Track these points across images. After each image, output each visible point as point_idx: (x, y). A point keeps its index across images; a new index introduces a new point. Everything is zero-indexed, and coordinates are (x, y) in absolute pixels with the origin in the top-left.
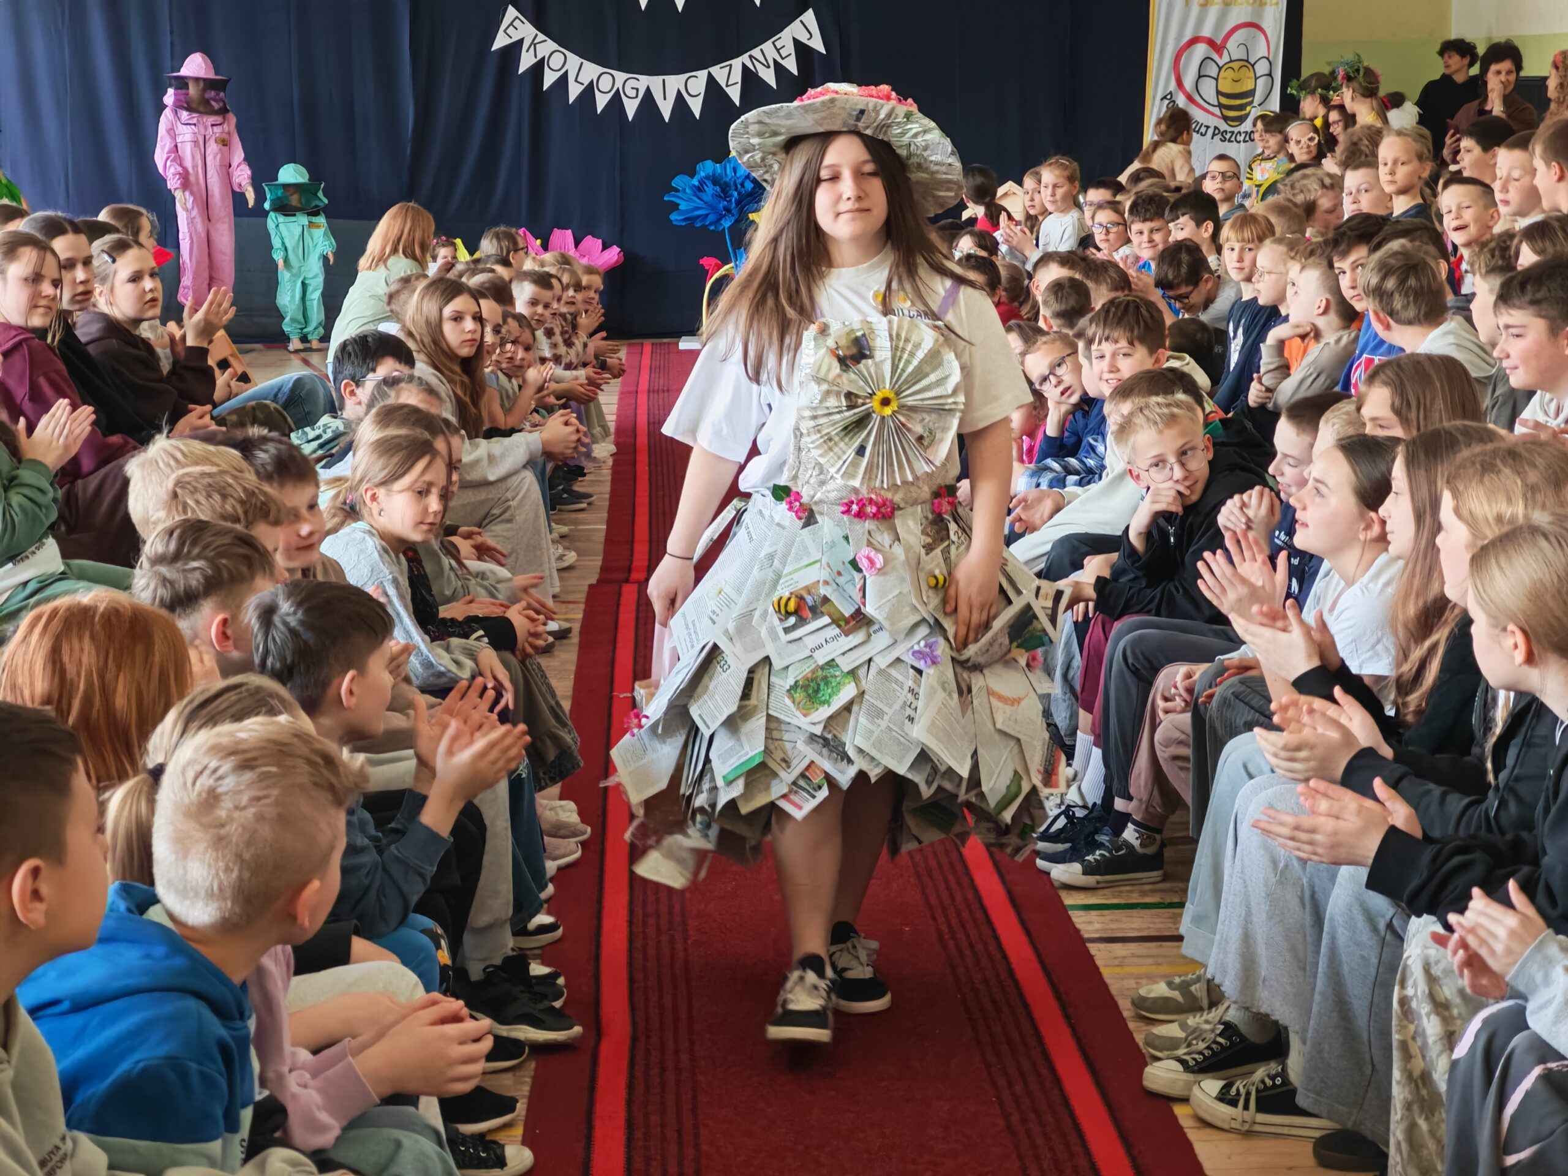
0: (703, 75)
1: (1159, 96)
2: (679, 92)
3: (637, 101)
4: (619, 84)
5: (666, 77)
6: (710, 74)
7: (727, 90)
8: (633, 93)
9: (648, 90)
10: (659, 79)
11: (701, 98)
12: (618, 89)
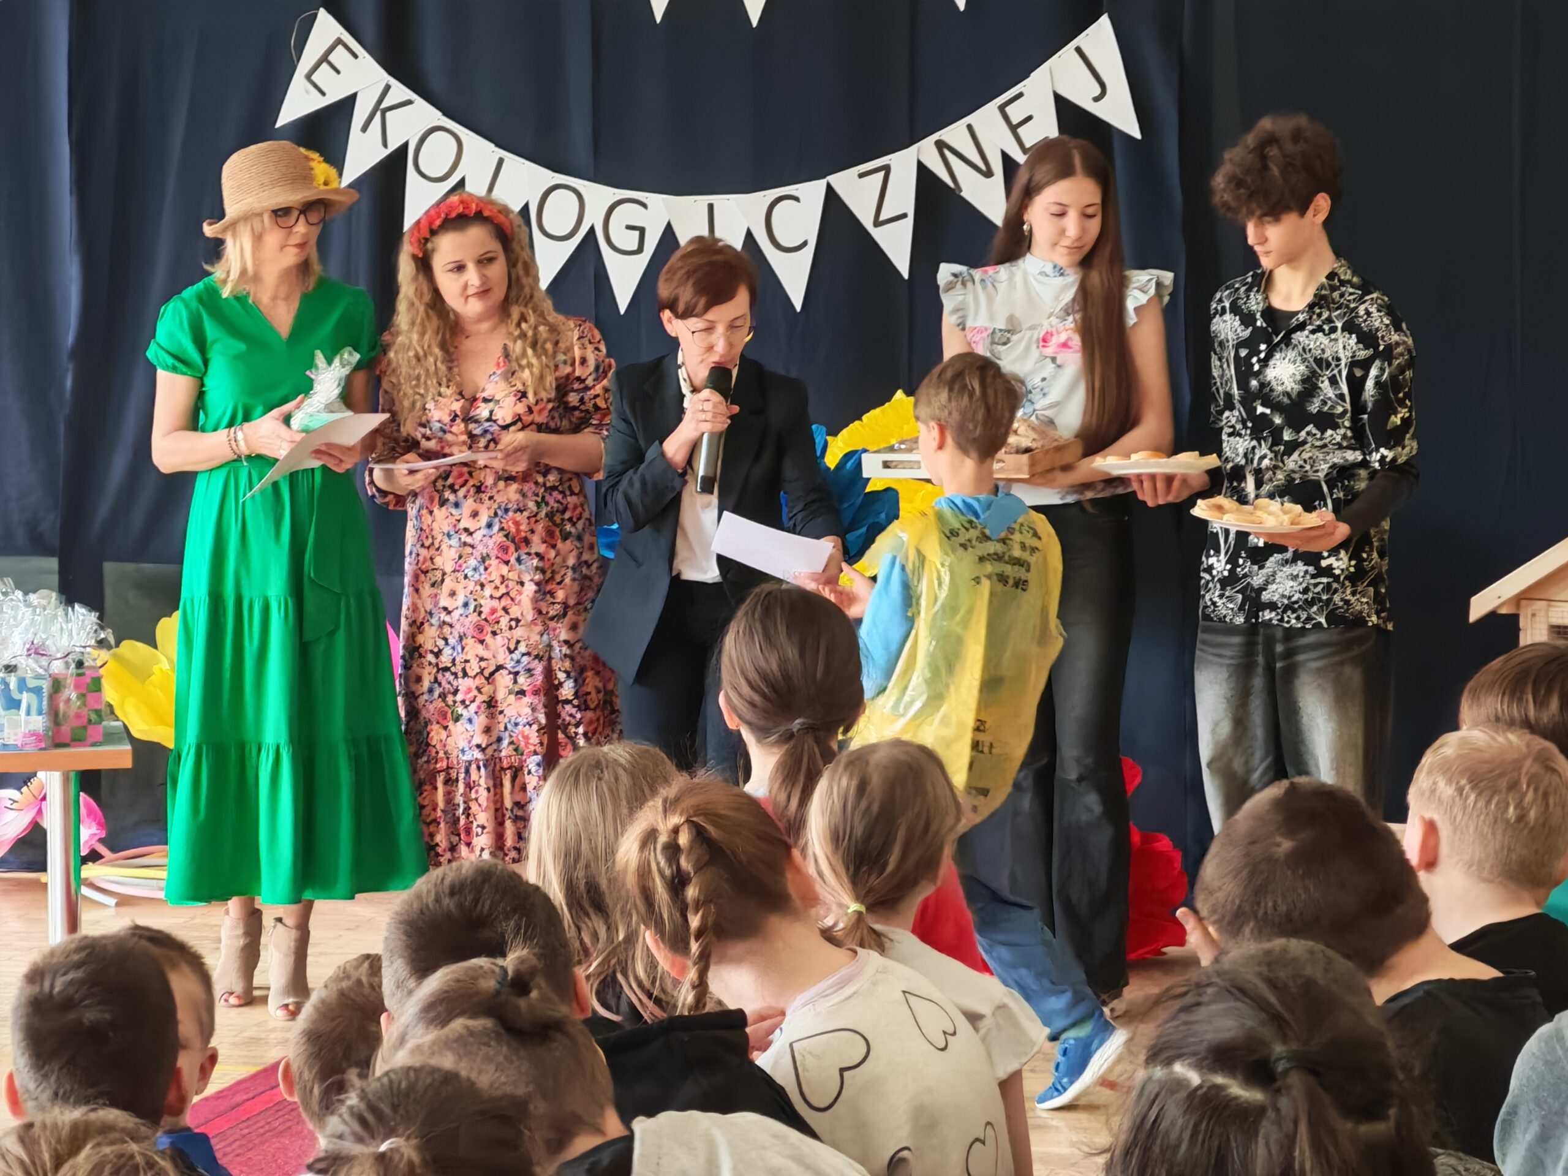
0: (812, 193)
2: (749, 236)
3: (643, 260)
4: (594, 217)
5: (717, 200)
6: (830, 190)
7: (877, 234)
8: (630, 241)
10: (698, 204)
11: (807, 255)
12: (592, 230)
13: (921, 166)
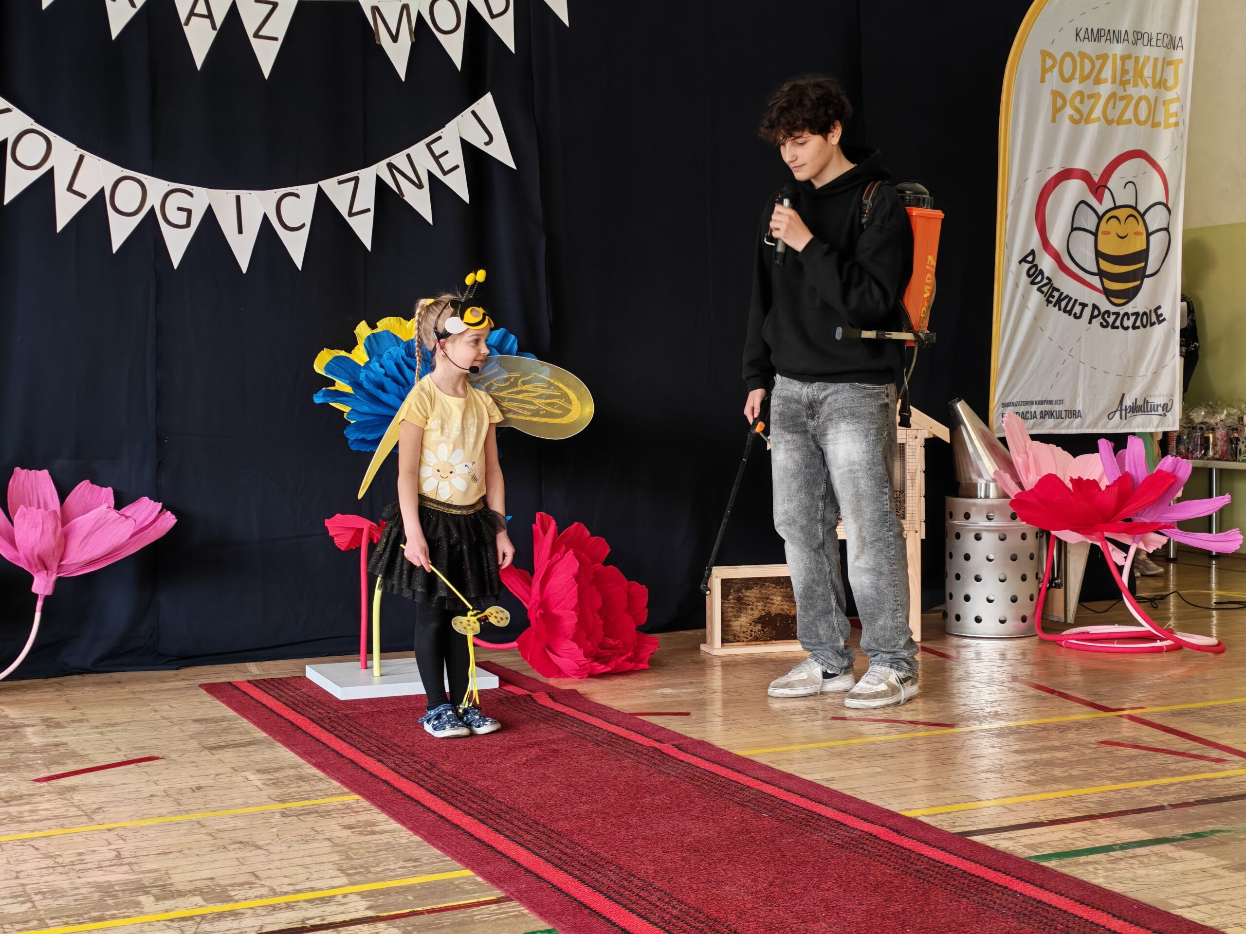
0: (308, 192)
1: (1016, 256)
2: (265, 219)
3: (190, 232)
4: (154, 200)
5: (242, 193)
6: (320, 192)
7: (351, 221)
8: (180, 218)
9: (210, 215)
10: (229, 195)
11: (305, 232)
12: (152, 209)
13: (378, 178)
